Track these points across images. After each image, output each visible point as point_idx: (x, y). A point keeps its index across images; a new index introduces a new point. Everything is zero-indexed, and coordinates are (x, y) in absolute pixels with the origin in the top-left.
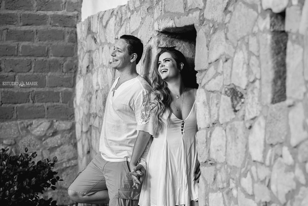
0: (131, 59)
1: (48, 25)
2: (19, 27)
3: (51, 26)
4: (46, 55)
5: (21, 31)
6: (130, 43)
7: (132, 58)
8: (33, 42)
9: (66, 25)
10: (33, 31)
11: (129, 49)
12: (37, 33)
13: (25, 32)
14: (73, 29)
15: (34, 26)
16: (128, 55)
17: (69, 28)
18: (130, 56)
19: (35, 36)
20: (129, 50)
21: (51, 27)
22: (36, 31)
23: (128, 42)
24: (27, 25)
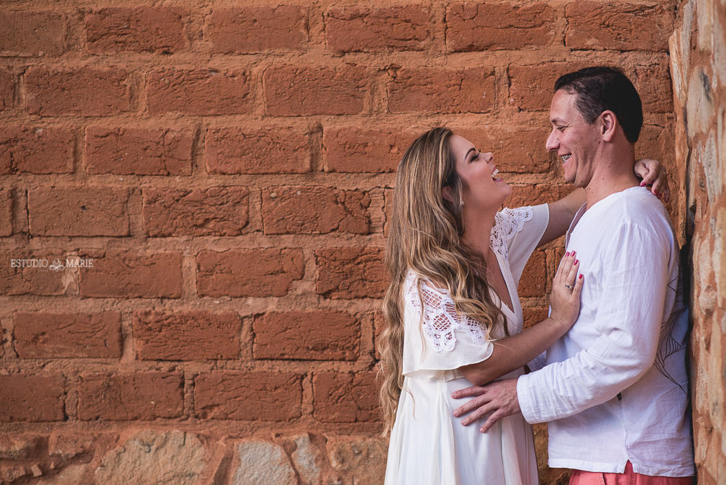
0: (604, 133)
1: (556, 46)
2: (439, 60)
3: (567, 48)
4: (546, 166)
5: (448, 75)
6: (579, 91)
7: (605, 129)
8: (496, 114)
9: (627, 45)
10: (493, 73)
11: (583, 107)
12: (509, 78)
13: (463, 77)
14: (654, 58)
15: (498, 53)
16: (585, 125)
17: (639, 56)
18: (593, 126)
19: (504, 91)
20: (581, 110)
21: (564, 55)
22: (508, 70)
23: (573, 91)
24: (470, 48)
